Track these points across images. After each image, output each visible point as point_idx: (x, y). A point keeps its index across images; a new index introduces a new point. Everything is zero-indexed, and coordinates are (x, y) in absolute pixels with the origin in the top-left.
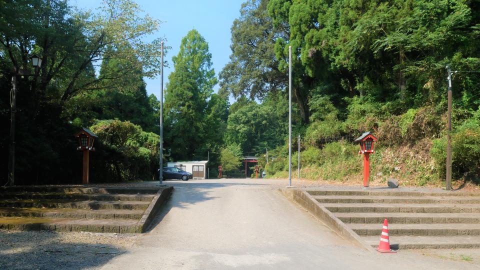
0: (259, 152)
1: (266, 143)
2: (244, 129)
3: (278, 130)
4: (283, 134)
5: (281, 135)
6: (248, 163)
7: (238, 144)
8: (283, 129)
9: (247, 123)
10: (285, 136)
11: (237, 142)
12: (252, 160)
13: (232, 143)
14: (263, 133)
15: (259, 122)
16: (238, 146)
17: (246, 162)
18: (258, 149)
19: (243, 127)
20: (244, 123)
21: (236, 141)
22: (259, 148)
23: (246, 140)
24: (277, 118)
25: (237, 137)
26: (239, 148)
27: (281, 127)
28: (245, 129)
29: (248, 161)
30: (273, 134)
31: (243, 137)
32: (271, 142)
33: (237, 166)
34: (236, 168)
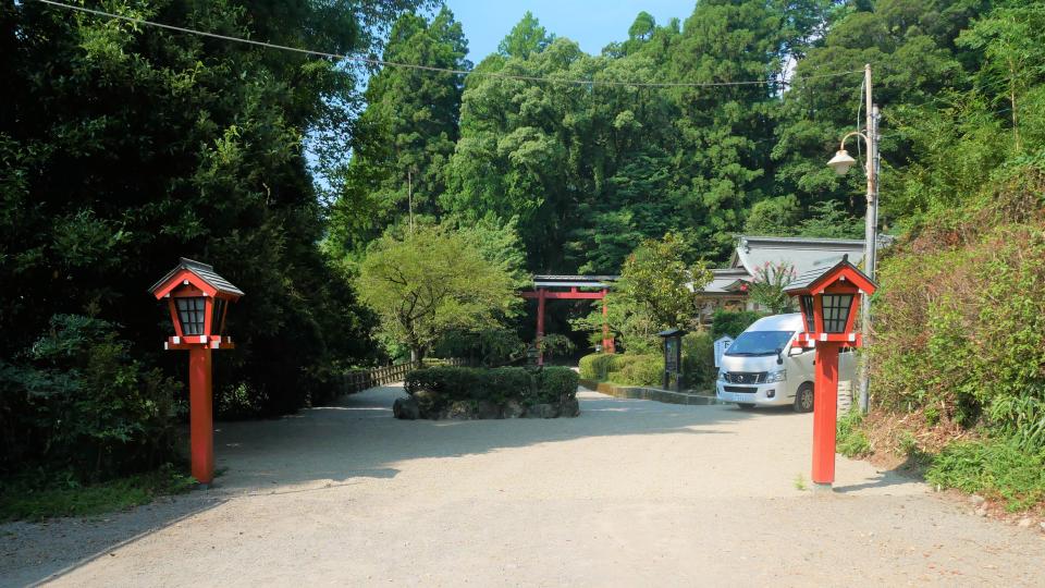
0: (594, 258)
1: (626, 217)
2: (531, 146)
3: (677, 160)
4: (700, 180)
5: (690, 184)
6: (549, 301)
7: (506, 220)
8: (698, 157)
9: (545, 120)
10: (708, 188)
11: (503, 211)
12: (568, 289)
13: (481, 215)
14: (613, 173)
15: (599, 123)
16: (508, 227)
17: (541, 296)
18: (592, 245)
19: (526, 139)
20: (530, 120)
21: (497, 208)
22: (598, 238)
23: (540, 202)
24: (674, 111)
25: (501, 191)
26: (511, 238)
27: (693, 148)
28: (540, 145)
29: (549, 295)
30: (656, 177)
31: (529, 192)
32: (649, 210)
33: (497, 314)
34: (495, 325)
